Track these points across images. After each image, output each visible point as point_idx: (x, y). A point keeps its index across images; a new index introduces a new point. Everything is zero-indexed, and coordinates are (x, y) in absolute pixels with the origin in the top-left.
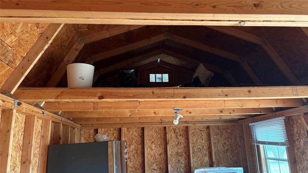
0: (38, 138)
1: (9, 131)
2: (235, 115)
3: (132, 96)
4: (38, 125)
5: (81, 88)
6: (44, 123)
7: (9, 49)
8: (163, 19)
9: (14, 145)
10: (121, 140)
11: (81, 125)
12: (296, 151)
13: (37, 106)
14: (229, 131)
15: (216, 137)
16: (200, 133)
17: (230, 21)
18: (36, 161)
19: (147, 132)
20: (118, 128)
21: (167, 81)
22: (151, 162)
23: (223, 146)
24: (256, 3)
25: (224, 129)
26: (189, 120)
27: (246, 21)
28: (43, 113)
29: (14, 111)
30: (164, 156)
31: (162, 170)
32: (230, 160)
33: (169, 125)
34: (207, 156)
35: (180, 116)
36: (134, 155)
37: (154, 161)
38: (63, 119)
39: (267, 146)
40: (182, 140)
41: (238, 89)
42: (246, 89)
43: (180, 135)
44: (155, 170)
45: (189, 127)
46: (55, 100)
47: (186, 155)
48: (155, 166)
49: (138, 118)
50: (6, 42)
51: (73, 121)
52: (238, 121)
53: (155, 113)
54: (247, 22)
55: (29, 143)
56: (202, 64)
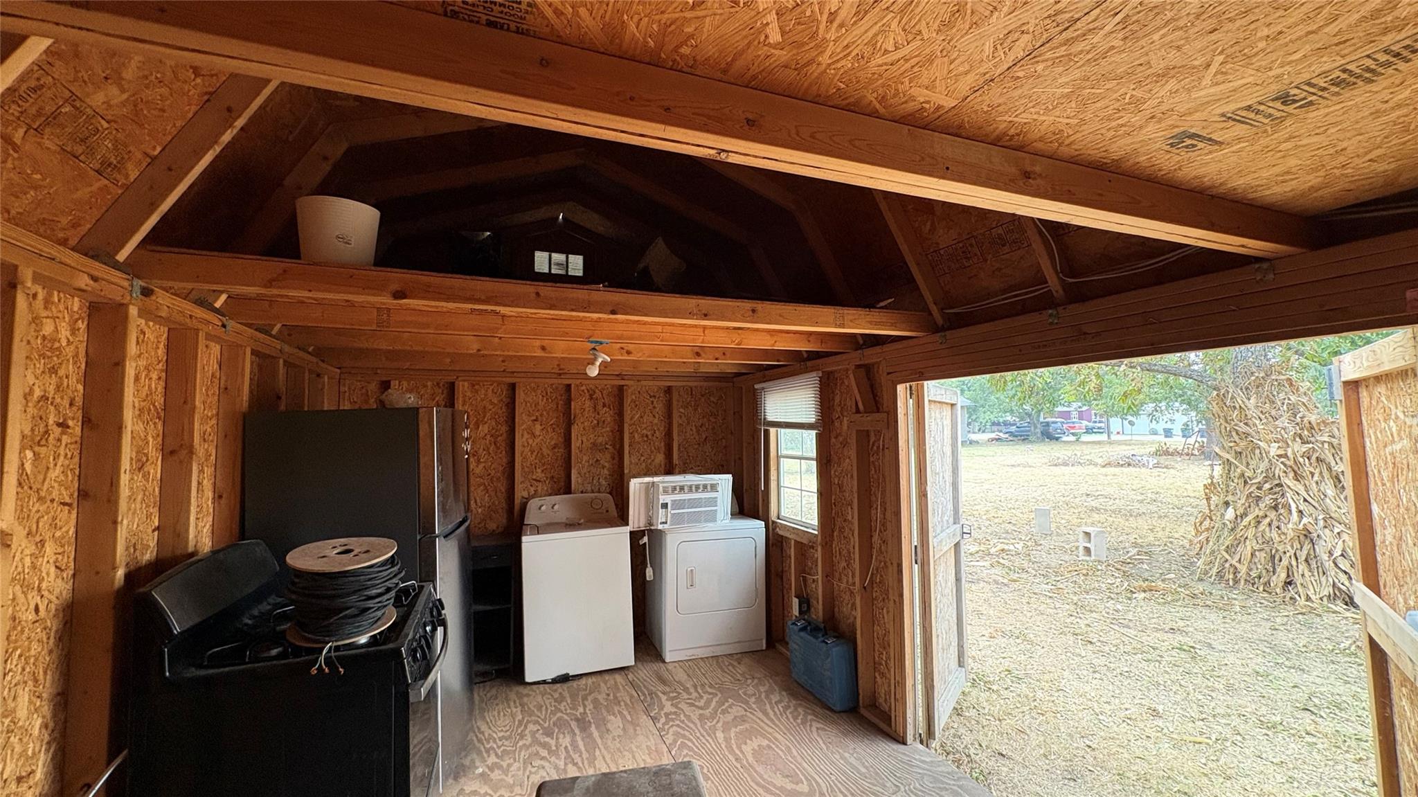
0: (209, 393)
1: (119, 364)
2: (729, 364)
3: (483, 298)
4: (208, 359)
5: (343, 266)
6: (226, 354)
7: (102, 126)
8: (555, 116)
9: (137, 405)
10: (454, 407)
11: (339, 368)
12: (833, 440)
13: (203, 303)
14: (712, 399)
15: (683, 411)
16: (650, 402)
17: (698, 146)
18: (207, 450)
19: (522, 394)
20: (447, 383)
21: (580, 274)
22: (531, 465)
23: (698, 431)
24: (751, 117)
25: (702, 396)
26: (626, 371)
27: (732, 152)
28: (224, 326)
29: (133, 311)
30: (562, 450)
31: (555, 482)
32: (709, 461)
33: (580, 381)
34: (662, 452)
35: (603, 358)
36: (488, 449)
37: (537, 461)
38: (287, 348)
39: (783, 430)
40: (608, 415)
41: (730, 303)
42: (747, 305)
43: (604, 405)
44: (540, 481)
45: (625, 387)
46: (263, 291)
47: (615, 449)
48: (539, 474)
49: (501, 359)
50: (87, 100)
51: (316, 357)
52: (735, 379)
53: (543, 348)
54: (733, 154)
55: (185, 402)
56: (660, 238)
